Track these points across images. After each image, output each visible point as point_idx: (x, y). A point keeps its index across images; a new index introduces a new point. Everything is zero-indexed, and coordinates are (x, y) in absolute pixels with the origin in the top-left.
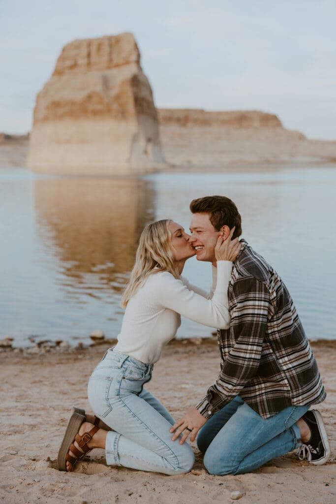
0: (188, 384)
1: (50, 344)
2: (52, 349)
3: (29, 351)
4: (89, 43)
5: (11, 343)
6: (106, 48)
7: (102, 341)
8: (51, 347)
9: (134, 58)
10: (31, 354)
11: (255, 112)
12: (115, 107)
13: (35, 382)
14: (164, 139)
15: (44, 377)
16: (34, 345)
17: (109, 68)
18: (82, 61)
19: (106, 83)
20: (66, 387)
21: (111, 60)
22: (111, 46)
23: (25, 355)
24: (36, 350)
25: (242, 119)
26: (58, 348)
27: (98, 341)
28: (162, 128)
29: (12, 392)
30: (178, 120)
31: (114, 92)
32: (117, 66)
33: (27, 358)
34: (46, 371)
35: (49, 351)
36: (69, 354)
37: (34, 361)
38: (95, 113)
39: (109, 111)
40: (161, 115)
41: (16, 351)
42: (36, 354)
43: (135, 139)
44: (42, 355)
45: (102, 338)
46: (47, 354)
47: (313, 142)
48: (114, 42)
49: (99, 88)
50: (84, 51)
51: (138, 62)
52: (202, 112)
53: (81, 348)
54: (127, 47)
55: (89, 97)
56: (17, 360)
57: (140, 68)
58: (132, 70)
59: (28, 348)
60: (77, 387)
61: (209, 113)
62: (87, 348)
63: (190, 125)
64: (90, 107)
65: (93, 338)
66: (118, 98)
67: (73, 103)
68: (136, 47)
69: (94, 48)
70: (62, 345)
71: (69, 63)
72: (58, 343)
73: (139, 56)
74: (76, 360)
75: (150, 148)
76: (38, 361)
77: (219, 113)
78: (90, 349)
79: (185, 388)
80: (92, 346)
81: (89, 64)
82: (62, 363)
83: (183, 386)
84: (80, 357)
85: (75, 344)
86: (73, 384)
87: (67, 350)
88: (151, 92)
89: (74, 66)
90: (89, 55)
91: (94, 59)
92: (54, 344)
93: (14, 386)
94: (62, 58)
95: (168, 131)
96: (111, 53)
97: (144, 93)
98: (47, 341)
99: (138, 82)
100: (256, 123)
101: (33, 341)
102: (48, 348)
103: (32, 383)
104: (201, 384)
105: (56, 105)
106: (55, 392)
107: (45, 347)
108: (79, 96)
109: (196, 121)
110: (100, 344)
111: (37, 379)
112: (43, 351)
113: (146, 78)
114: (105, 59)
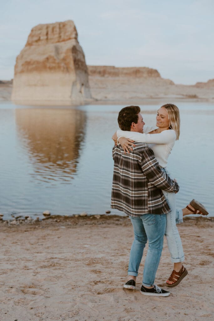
0: (88, 245)
1: (22, 218)
2: (23, 222)
3: (11, 223)
4: (47, 27)
5: (2, 217)
6: (57, 30)
7: (49, 216)
8: (23, 220)
9: (73, 36)
10: (12, 224)
11: (144, 68)
12: (62, 65)
13: (13, 243)
14: (91, 84)
15: (18, 240)
16: (14, 219)
17: (59, 42)
18: (43, 37)
19: (57, 50)
20: (29, 246)
21: (60, 37)
22: (60, 28)
23: (9, 225)
24: (14, 222)
25: (137, 72)
26: (26, 221)
27: (47, 217)
28: (90, 77)
29: (2, 249)
30: (100, 73)
31: (62, 56)
32: (64, 40)
33: (10, 227)
34: (19, 236)
35: (21, 223)
36: (32, 225)
37: (13, 229)
38: (51, 68)
39: (59, 67)
40: (90, 69)
41: (5, 223)
42: (15, 224)
43: (74, 84)
44: (18, 225)
45: (49, 215)
46: (21, 225)
47: (177, 86)
48: (62, 26)
49: (53, 54)
50: (44, 32)
51: (76, 38)
52: (114, 67)
53: (38, 221)
54: (70, 29)
55: (48, 59)
56: (5, 228)
57: (77, 42)
58: (72, 43)
59: (11, 221)
60: (34, 246)
61: (118, 68)
62: (41, 221)
63: (106, 76)
64: (48, 65)
65: (45, 215)
66: (64, 59)
67: (38, 62)
68: (75, 29)
69: (50, 30)
70: (28, 219)
71: (35, 38)
72: (27, 218)
73: (77, 35)
74: (35, 228)
75: (83, 89)
76: (16, 229)
77: (124, 69)
78: (43, 221)
79: (86, 247)
80: (44, 220)
81: (47, 39)
82: (28, 231)
83: (85, 246)
84: (37, 227)
85: (35, 218)
86: (32, 244)
87: (31, 222)
88: (84, 56)
89: (39, 40)
90: (47, 34)
91: (50, 36)
92: (24, 219)
93: (3, 245)
94: (31, 36)
95: (93, 79)
96: (60, 33)
97: (79, 57)
98: (20, 217)
99: (76, 50)
100: (145, 75)
101: (14, 217)
102: (21, 221)
103: (12, 244)
104: (94, 245)
105: (28, 63)
106: (23, 249)
107: (19, 220)
108: (42, 58)
109: (110, 73)
110: (48, 219)
111: (15, 241)
112: (18, 223)
113: (81, 47)
114: (56, 36)
